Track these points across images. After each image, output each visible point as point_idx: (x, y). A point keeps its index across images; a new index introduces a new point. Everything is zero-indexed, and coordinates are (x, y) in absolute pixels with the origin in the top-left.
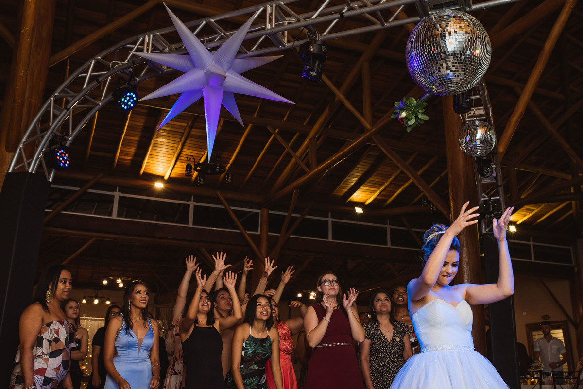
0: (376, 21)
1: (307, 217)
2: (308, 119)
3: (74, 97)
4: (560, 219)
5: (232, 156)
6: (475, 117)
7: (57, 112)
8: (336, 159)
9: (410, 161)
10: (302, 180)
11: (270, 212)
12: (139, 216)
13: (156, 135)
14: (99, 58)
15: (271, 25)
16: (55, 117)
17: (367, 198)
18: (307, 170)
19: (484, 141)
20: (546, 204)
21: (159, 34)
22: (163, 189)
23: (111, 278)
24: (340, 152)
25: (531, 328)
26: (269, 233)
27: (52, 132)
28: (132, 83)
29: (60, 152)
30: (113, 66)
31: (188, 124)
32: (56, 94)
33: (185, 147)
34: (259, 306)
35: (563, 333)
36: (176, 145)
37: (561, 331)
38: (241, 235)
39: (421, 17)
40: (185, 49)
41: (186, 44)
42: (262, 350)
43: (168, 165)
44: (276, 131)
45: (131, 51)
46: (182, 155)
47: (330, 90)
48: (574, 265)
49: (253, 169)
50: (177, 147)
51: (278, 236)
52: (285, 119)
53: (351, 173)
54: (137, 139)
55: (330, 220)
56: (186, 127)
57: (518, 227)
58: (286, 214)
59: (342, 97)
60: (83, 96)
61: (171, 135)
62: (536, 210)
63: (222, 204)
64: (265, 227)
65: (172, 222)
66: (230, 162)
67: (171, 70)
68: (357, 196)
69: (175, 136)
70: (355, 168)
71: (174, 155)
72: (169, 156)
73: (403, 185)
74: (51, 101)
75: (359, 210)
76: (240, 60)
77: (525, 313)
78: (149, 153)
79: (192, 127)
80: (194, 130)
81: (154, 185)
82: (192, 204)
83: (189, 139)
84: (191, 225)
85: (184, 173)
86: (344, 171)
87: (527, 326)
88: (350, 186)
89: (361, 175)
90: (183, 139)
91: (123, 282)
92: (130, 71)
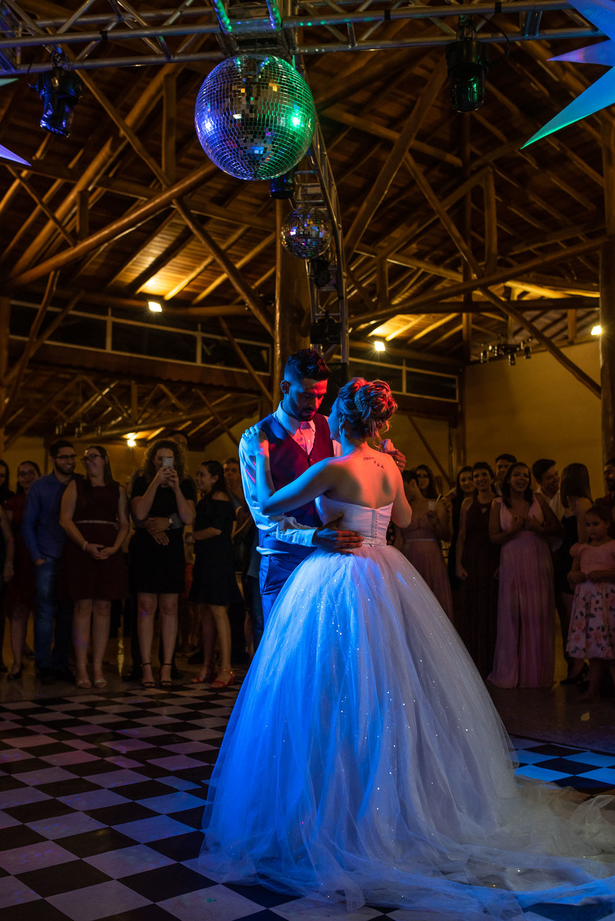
1: (72, 312)
2: (76, 159)
4: (445, 337)
8: (119, 227)
10: (65, 256)
11: (13, 302)
17: (169, 289)
18: (70, 242)
20: (427, 314)
24: (124, 219)
26: (11, 336)
39: (226, 55)
44: (23, 175)
48: (457, 401)
51: (25, 342)
52: (38, 154)
53: (146, 249)
55: (110, 319)
57: (388, 344)
62: (414, 321)
64: (4, 326)
68: (152, 286)
75: (155, 307)
88: (143, 269)
89: (160, 253)
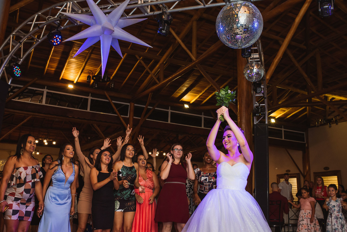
0: (201, 3)
1: (156, 108)
2: (160, 52)
3: (24, 36)
4: (300, 116)
5: (115, 71)
6: (253, 59)
7: (14, 44)
8: (175, 76)
9: (217, 79)
10: (155, 87)
11: (135, 105)
12: (58, 103)
13: (70, 57)
14: (40, 13)
15: (141, 2)
16: (13, 47)
17: (192, 99)
18: (158, 82)
19: (257, 74)
20: (292, 108)
21: (76, 2)
22: (73, 88)
23: (40, 139)
24: (177, 73)
25: (280, 177)
26: (134, 117)
27: (11, 55)
28: (59, 29)
29: (15, 67)
30: (48, 19)
31: (89, 51)
32: (14, 33)
33: (87, 65)
34: (128, 151)
35: (297, 180)
36: (82, 63)
37: (296, 179)
38: (118, 118)
39: (226, 3)
40: (91, 12)
41: (91, 9)
42: (131, 173)
43: (77, 75)
44: (141, 58)
45: (59, 11)
46: (85, 69)
47: (173, 36)
48: (305, 142)
49: (126, 79)
50: (82, 65)
51: (139, 119)
52: (146, 51)
53: (183, 85)
54: (58, 58)
55: (170, 111)
56: (88, 53)
57: (276, 120)
58: (144, 106)
59: (180, 41)
60: (30, 35)
61: (79, 57)
62: (287, 111)
63: (107, 99)
64: (132, 113)
65: (77, 108)
66: (113, 75)
67: (82, 23)
68: (186, 98)
69: (81, 58)
70: (185, 82)
71: (80, 69)
72: (77, 70)
73: (212, 93)
74: (10, 37)
75: (186, 106)
76: (122, 20)
77: (277, 169)
78: (65, 67)
79: (91, 53)
80: (92, 55)
81: (67, 87)
82: (90, 98)
83: (89, 60)
84: (88, 110)
85: (86, 80)
86: (179, 83)
87: (278, 175)
88: (182, 92)
89: (189, 86)
90: (86, 60)
91: (47, 142)
92: (58, 23)
